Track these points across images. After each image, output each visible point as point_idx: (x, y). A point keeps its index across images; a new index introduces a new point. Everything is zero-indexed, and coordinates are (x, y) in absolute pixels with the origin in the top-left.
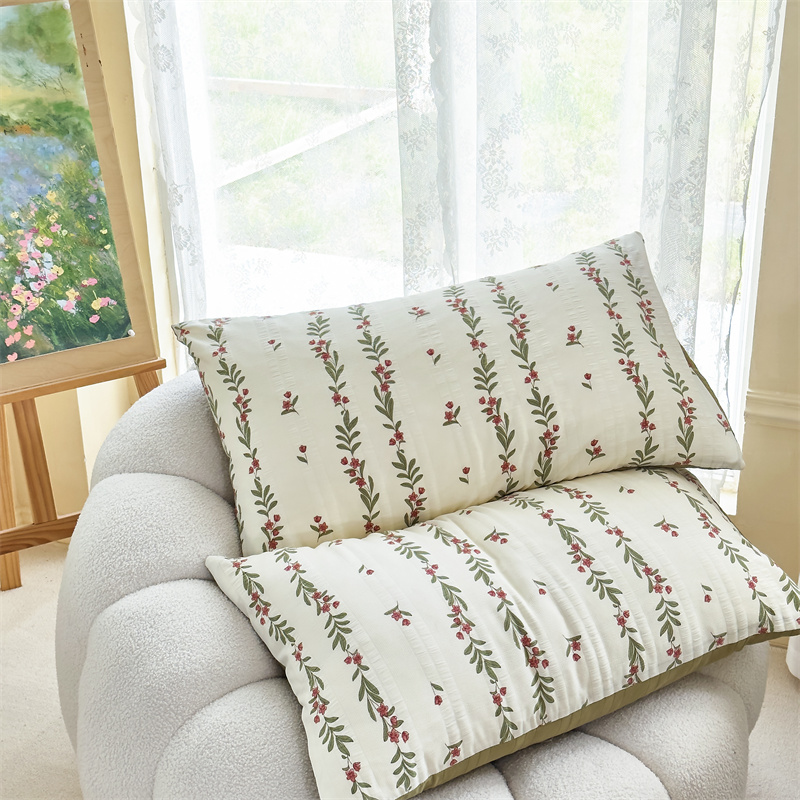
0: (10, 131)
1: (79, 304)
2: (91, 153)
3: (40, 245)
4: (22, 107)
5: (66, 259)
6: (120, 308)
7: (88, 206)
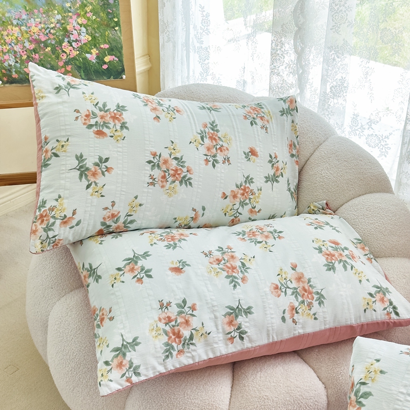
1: (98, 57)
3: (80, 22)
5: (93, 32)
6: (120, 63)
7: (109, 4)
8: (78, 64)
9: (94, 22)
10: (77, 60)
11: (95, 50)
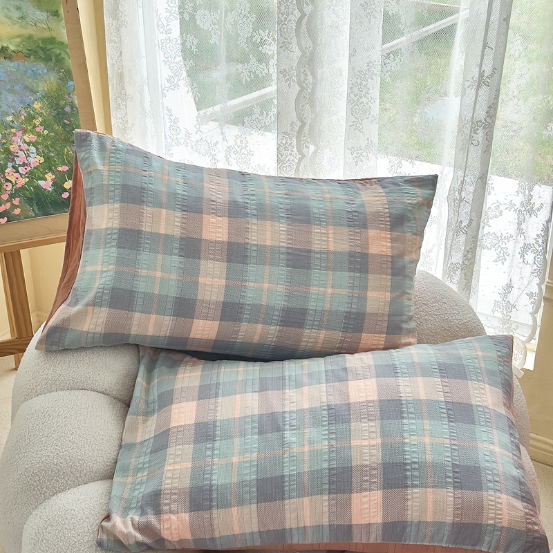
0: (9, 58)
1: (55, 184)
2: (68, 75)
3: (27, 140)
4: (18, 40)
5: (46, 151)
7: (65, 113)
8: (29, 196)
9: (45, 138)
10: (27, 190)
11: (50, 174)
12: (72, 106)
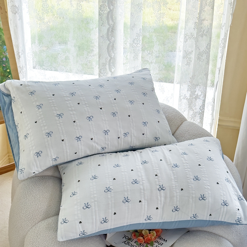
2: (3, 43)
7: (3, 61)
12: (6, 58)
